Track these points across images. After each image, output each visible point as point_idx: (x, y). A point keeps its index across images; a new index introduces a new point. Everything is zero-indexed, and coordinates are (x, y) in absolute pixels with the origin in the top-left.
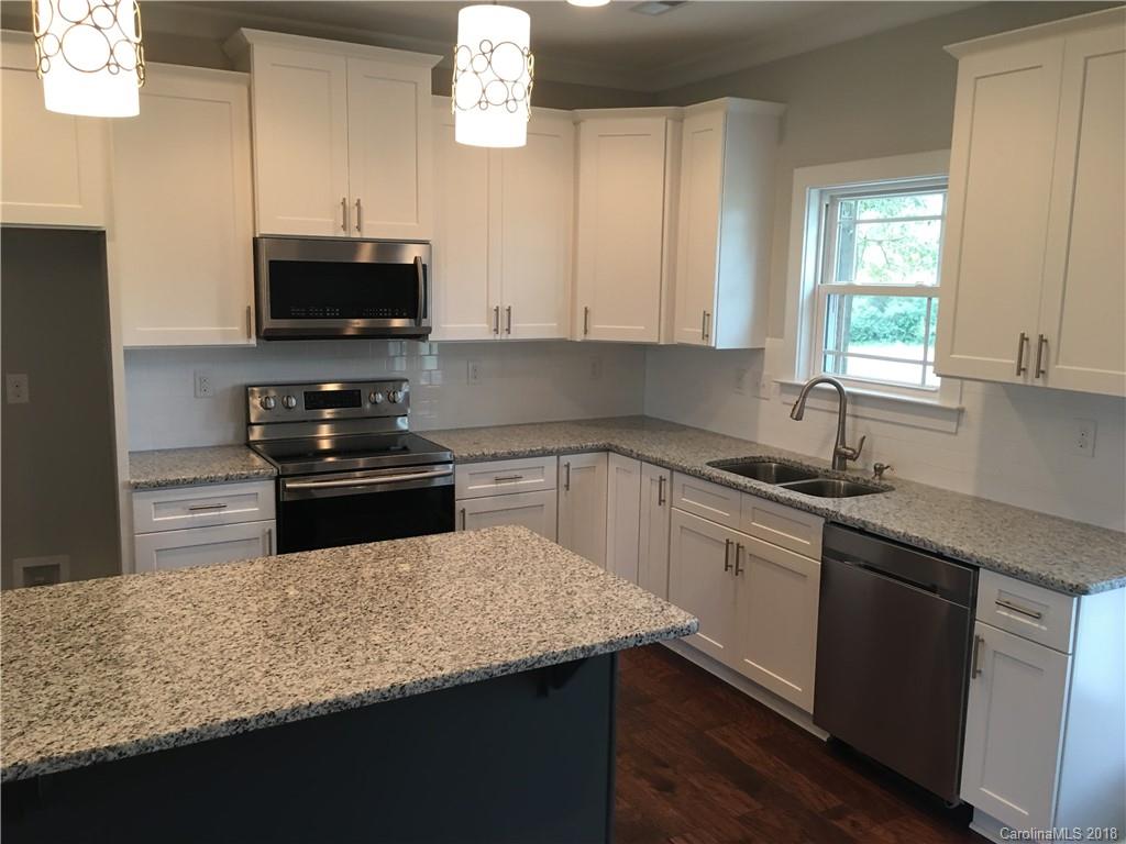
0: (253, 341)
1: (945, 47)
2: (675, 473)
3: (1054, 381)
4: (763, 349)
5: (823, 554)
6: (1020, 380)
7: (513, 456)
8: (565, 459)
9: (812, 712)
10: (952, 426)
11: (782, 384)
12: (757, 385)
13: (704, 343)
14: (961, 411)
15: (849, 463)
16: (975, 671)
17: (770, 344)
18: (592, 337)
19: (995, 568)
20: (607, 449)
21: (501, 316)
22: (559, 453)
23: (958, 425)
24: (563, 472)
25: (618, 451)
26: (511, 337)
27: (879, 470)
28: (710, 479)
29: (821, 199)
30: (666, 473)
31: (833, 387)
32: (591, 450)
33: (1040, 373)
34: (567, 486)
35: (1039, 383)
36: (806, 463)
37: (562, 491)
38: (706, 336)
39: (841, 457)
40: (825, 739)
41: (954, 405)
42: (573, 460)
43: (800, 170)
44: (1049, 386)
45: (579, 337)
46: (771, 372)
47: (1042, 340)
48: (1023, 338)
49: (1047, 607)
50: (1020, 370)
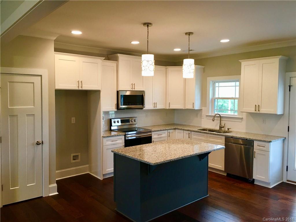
0: (116, 110)
1: (239, 61)
2: (192, 132)
3: (261, 112)
4: (202, 109)
5: (225, 142)
6: (255, 112)
7: (161, 130)
8: (169, 131)
9: (224, 170)
10: (241, 121)
11: (207, 115)
12: (201, 116)
13: (193, 108)
14: (242, 118)
15: (222, 129)
16: (255, 157)
17: (203, 108)
18: (171, 108)
19: (256, 140)
20: (175, 129)
21: (155, 104)
22: (168, 130)
23: (242, 120)
24: (169, 133)
25: (178, 129)
26: (156, 108)
27: (228, 129)
28: (200, 132)
29: (212, 82)
30: (190, 132)
31: (219, 115)
32: (173, 129)
33: (259, 111)
34: (169, 136)
35: (259, 112)
36: (214, 129)
37: (168, 137)
38: (193, 107)
39: (221, 127)
40: (226, 175)
41: (241, 117)
42: (170, 131)
43: (208, 77)
44: (260, 112)
45: (168, 108)
46: (204, 113)
47: (259, 106)
48: (256, 105)
49: (265, 145)
50: (255, 110)
